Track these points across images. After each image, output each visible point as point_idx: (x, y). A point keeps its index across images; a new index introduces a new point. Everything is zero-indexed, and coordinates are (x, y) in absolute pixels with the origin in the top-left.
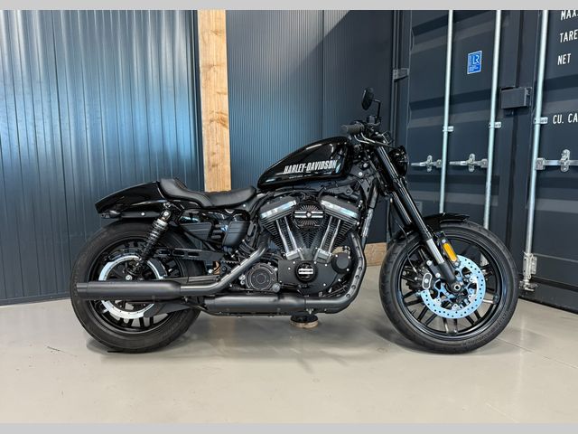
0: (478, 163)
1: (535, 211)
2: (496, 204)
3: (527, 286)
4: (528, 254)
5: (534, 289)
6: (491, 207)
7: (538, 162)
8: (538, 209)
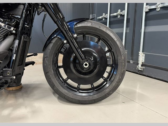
0: (121, 13)
1: (144, 32)
2: (128, 31)
3: (140, 68)
4: (141, 53)
5: (143, 69)
6: (126, 33)
7: (146, 8)
8: (146, 31)
